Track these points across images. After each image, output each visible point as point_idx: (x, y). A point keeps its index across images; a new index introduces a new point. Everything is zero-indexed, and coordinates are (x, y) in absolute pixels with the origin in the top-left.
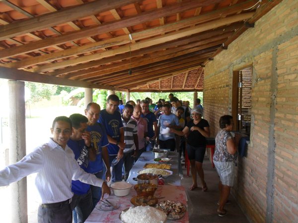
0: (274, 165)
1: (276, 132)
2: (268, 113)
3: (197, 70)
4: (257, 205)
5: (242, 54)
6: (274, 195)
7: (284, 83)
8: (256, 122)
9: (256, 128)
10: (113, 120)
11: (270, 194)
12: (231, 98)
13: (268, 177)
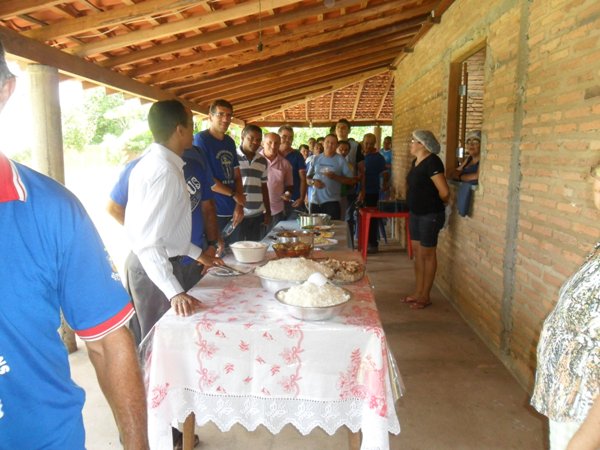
0: (517, 213)
1: (523, 153)
2: (510, 121)
3: (381, 79)
4: (487, 295)
5: (468, 25)
6: (517, 266)
7: (539, 59)
8: (489, 147)
9: (490, 157)
10: (223, 152)
11: (510, 265)
12: (446, 116)
13: (507, 237)
